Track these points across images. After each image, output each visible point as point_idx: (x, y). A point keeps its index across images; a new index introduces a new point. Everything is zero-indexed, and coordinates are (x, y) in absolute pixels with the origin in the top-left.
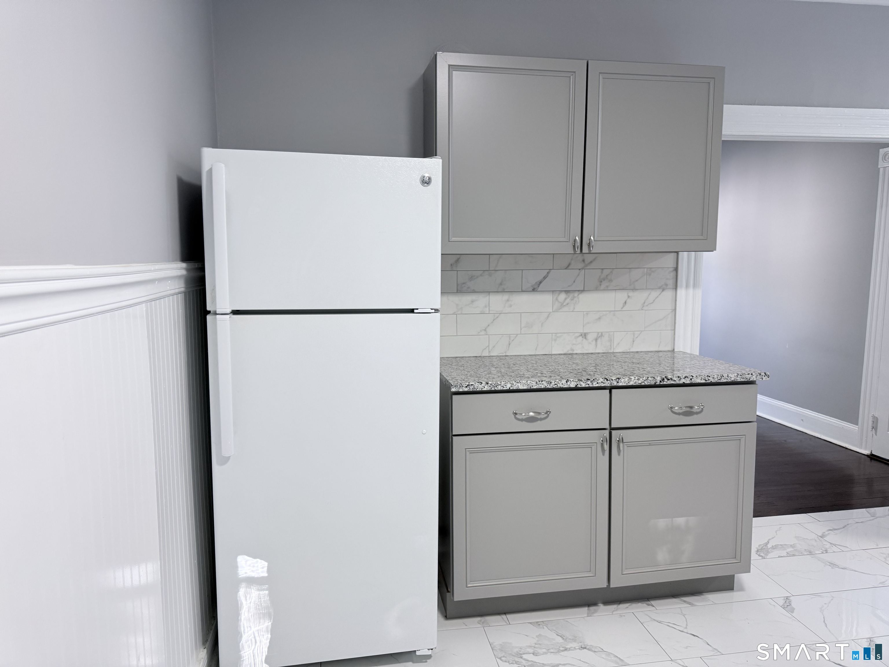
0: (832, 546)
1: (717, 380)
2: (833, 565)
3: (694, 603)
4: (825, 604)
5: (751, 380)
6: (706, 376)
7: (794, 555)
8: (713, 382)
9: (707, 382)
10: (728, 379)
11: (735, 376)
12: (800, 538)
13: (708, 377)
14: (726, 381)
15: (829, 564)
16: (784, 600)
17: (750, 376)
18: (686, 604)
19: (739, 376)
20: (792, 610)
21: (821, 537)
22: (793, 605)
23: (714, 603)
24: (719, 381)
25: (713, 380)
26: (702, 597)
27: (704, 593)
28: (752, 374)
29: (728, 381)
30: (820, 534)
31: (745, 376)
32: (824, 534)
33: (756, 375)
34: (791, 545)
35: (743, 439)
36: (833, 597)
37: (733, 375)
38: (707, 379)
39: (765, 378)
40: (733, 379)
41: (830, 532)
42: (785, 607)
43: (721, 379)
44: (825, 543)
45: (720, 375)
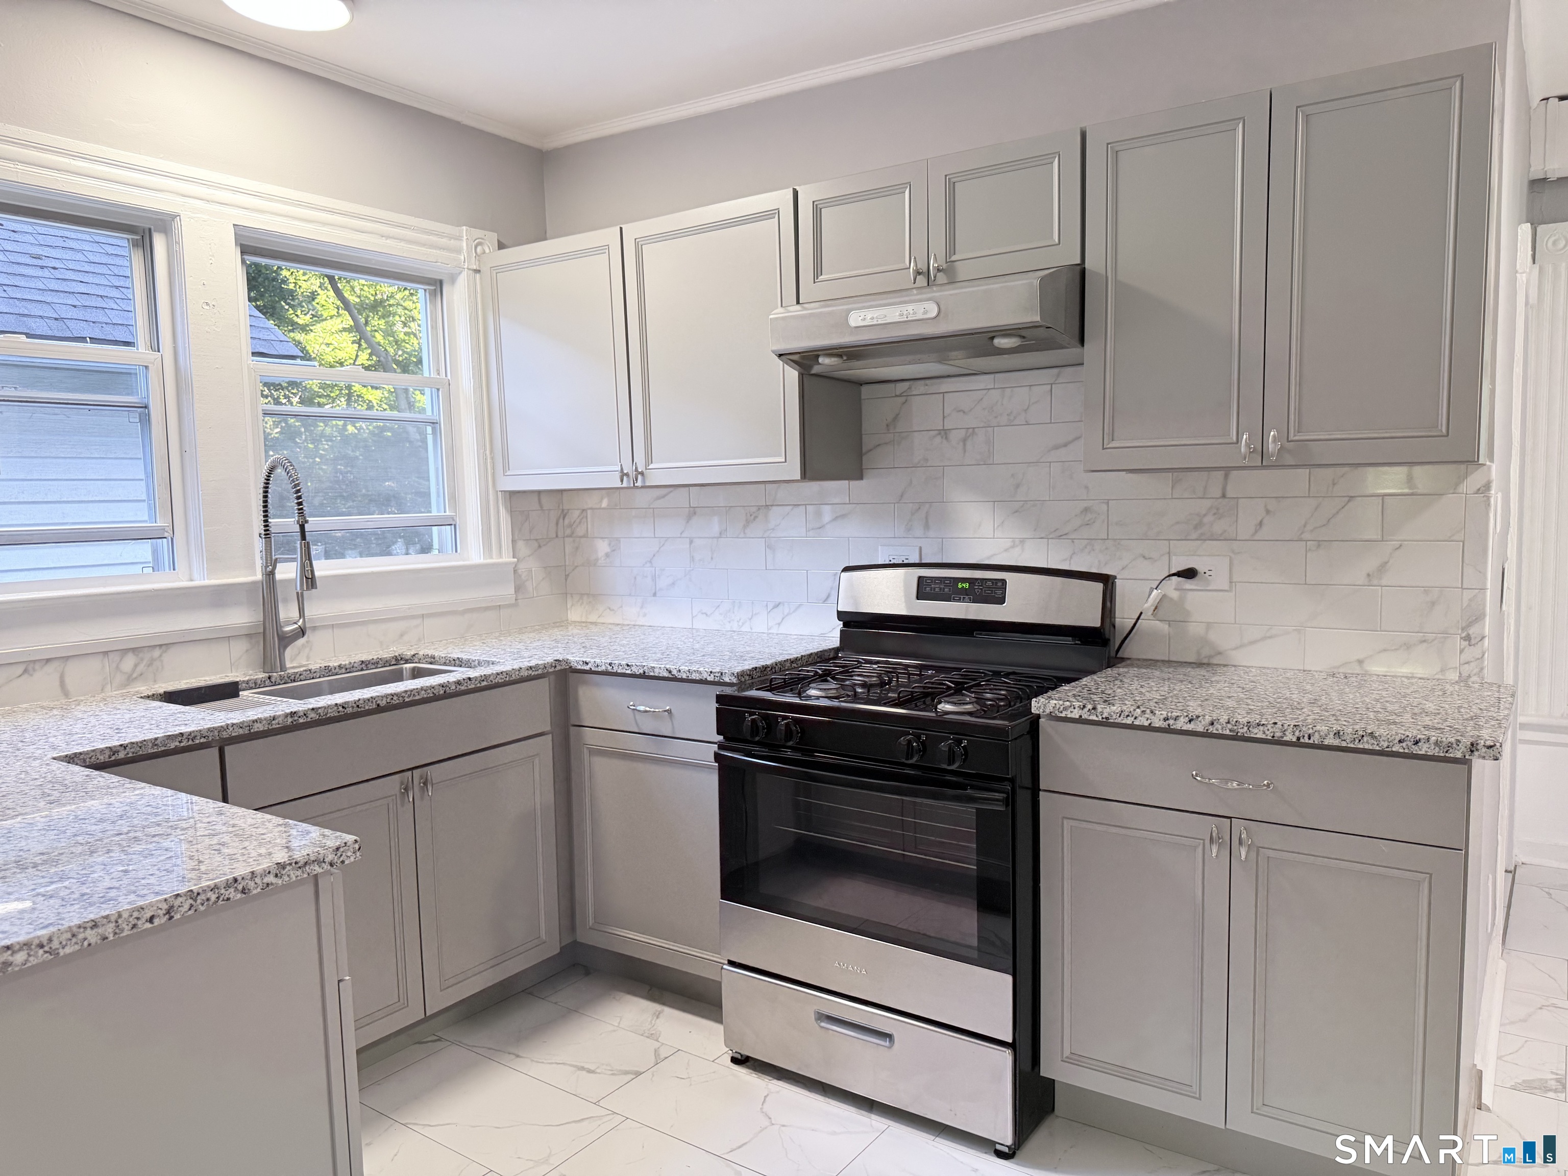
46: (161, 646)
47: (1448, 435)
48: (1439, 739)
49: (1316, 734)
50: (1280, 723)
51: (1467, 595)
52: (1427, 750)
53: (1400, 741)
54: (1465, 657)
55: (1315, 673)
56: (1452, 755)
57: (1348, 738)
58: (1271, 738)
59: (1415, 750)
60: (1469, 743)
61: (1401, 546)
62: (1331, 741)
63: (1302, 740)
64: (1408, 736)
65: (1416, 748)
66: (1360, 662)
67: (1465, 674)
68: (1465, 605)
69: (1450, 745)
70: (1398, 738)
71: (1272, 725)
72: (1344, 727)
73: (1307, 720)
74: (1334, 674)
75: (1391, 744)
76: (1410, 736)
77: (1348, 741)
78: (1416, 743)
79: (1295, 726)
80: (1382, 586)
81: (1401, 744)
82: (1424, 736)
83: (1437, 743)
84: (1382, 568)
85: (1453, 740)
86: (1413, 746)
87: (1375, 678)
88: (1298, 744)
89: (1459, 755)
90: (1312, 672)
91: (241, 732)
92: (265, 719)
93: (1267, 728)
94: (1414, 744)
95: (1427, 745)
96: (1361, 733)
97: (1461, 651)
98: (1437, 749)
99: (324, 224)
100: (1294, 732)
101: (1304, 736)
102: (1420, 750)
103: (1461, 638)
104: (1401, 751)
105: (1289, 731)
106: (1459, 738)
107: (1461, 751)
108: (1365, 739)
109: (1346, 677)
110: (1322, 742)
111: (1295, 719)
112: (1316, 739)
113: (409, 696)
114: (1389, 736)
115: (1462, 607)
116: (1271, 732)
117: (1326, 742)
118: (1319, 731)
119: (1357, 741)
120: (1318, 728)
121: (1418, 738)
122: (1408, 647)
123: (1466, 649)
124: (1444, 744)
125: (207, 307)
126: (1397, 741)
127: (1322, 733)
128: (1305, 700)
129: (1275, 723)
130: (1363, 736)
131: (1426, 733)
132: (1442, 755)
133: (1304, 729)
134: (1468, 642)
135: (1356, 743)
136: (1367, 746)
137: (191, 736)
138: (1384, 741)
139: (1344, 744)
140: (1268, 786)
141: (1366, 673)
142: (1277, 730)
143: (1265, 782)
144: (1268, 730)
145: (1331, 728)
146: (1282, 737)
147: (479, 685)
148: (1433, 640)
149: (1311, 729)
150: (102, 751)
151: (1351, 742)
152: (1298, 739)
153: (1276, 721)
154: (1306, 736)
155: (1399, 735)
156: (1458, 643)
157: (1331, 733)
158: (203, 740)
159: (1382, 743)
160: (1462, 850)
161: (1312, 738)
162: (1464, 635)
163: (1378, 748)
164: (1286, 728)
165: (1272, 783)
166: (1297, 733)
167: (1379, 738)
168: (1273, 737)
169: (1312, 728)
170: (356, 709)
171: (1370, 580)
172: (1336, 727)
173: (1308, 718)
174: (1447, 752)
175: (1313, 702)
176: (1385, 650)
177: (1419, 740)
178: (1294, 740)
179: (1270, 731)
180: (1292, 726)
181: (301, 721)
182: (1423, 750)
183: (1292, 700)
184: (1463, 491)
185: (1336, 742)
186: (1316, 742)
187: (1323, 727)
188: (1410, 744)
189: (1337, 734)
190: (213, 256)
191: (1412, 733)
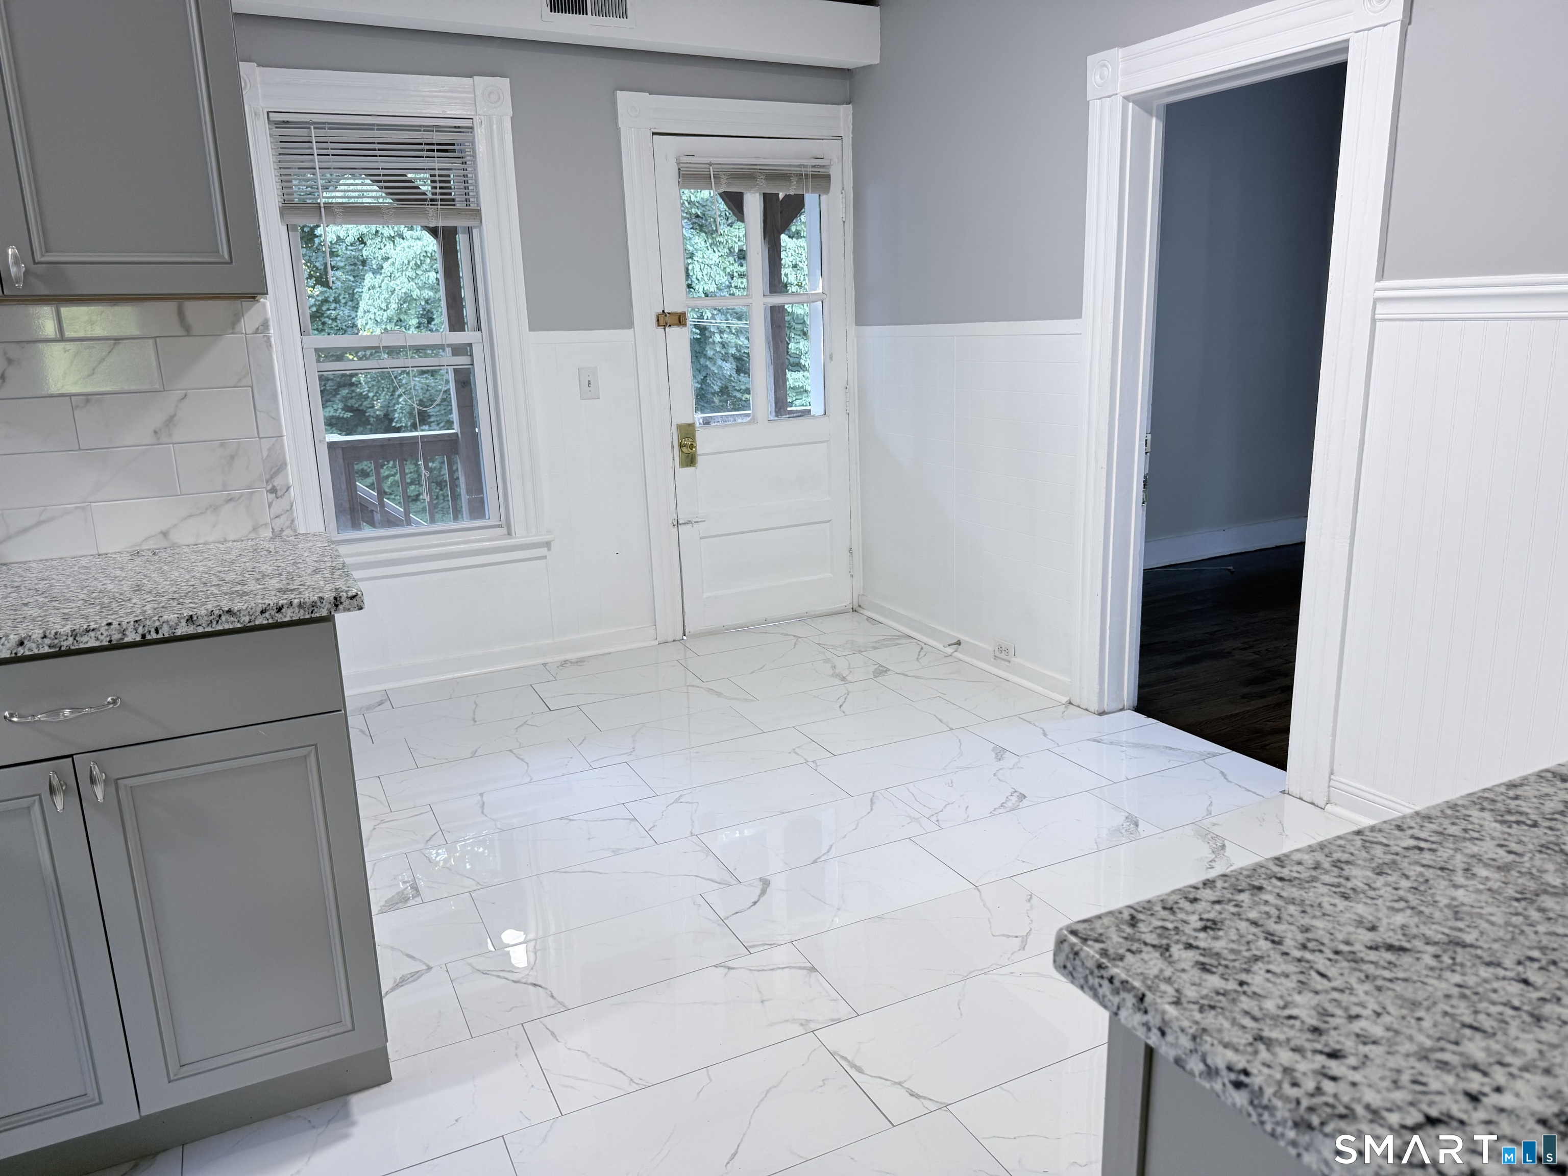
47: (231, 262)
48: (302, 600)
49: (165, 626)
50: (115, 623)
51: (266, 444)
52: (292, 615)
53: (262, 612)
54: (276, 509)
55: (114, 556)
56: (318, 615)
57: (203, 621)
58: (107, 643)
59: (280, 618)
60: (332, 598)
61: (186, 395)
62: (184, 630)
63: (148, 637)
64: (269, 604)
65: (280, 615)
66: (165, 534)
67: (277, 529)
68: (265, 457)
69: (314, 605)
70: (259, 610)
71: (107, 627)
72: (195, 610)
73: (145, 611)
74: (138, 553)
75: (253, 617)
76: (272, 604)
77: (204, 625)
78: (279, 610)
79: (136, 621)
80: (173, 444)
81: (264, 615)
82: (285, 601)
83: (300, 606)
84: (170, 422)
85: (315, 598)
86: (277, 615)
87: (186, 549)
88: (144, 642)
89: (324, 613)
90: (110, 555)
93: (100, 633)
94: (277, 612)
95: (291, 610)
96: (217, 612)
97: (270, 505)
98: (302, 611)
100: (136, 630)
101: (150, 632)
102: (285, 617)
103: (267, 491)
104: (265, 622)
105: (130, 630)
106: (320, 595)
107: (326, 608)
108: (223, 618)
109: (154, 554)
110: (174, 633)
111: (131, 613)
112: (165, 632)
114: (249, 610)
115: (262, 457)
116: (107, 636)
117: (179, 632)
118: (167, 622)
119: (215, 623)
120: (165, 617)
121: (280, 605)
122: (214, 508)
123: (274, 503)
124: (308, 605)
126: (258, 613)
127: (171, 623)
128: (125, 589)
129: (109, 624)
130: (220, 616)
131: (285, 597)
132: (307, 616)
133: (148, 623)
134: (274, 495)
135: (214, 626)
136: (227, 627)
138: (244, 616)
139: (200, 630)
140: (114, 702)
141: (174, 546)
142: (114, 632)
143: (109, 699)
144: (102, 634)
145: (180, 614)
146: (123, 639)
148: (240, 498)
149: (157, 622)
151: (208, 625)
152: (143, 636)
153: (110, 621)
154: (153, 630)
155: (260, 605)
156: (267, 497)
157: (182, 621)
159: (243, 618)
160: (341, 710)
161: (160, 631)
162: (269, 487)
163: (239, 625)
164: (124, 627)
165: (118, 698)
166: (140, 630)
167: (238, 613)
168: (110, 641)
169: (158, 620)
171: (158, 439)
172: (186, 613)
173: (145, 608)
174: (312, 612)
175: (138, 589)
176: (190, 516)
177: (282, 606)
178: (138, 638)
179: (105, 635)
180: (132, 623)
182: (288, 616)
183: (110, 592)
184: (242, 330)
185: (191, 630)
186: (167, 635)
187: (172, 616)
188: (273, 612)
189: (190, 619)
191: (271, 600)
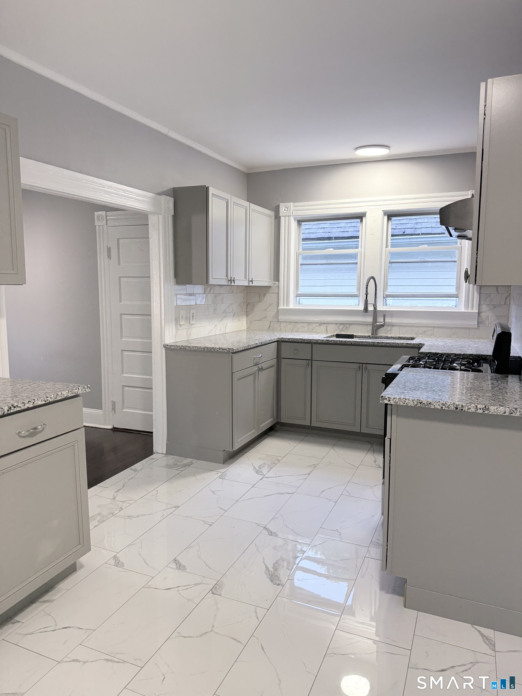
0: (123, 503)
1: (53, 399)
2: (129, 517)
3: (52, 599)
4: (140, 548)
5: (78, 393)
6: (45, 397)
7: (104, 521)
8: (51, 401)
9: (46, 402)
10: (62, 396)
11: (66, 393)
12: (101, 506)
13: (47, 398)
14: (60, 398)
15: (127, 517)
16: (114, 559)
17: (77, 390)
18: (45, 603)
19: (69, 392)
20: (122, 565)
21: (114, 499)
22: (122, 560)
23: (67, 590)
24: (56, 399)
25: (51, 399)
26: (56, 589)
27: (55, 586)
28: (78, 389)
29: (62, 398)
30: (112, 498)
31: (74, 391)
32: (114, 496)
33: (81, 389)
34: (98, 514)
35: (76, 444)
36: (141, 541)
37: (65, 392)
38: (46, 400)
39: (88, 390)
40: (65, 396)
41: (117, 493)
42: (117, 565)
43: (57, 397)
44: (118, 503)
45: (55, 394)
46: (349, 324)
91: (315, 341)
92: (321, 340)
99: (412, 203)
113: (361, 343)
125: (372, 235)
137: (304, 340)
147: (386, 345)
150: (287, 338)
158: (307, 341)
170: (345, 343)
181: (330, 342)
190: (375, 221)
